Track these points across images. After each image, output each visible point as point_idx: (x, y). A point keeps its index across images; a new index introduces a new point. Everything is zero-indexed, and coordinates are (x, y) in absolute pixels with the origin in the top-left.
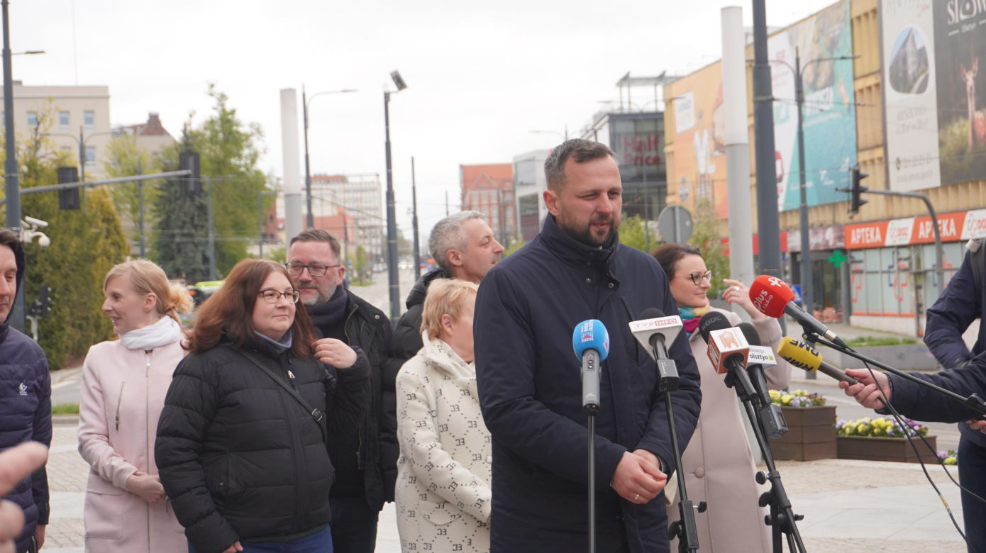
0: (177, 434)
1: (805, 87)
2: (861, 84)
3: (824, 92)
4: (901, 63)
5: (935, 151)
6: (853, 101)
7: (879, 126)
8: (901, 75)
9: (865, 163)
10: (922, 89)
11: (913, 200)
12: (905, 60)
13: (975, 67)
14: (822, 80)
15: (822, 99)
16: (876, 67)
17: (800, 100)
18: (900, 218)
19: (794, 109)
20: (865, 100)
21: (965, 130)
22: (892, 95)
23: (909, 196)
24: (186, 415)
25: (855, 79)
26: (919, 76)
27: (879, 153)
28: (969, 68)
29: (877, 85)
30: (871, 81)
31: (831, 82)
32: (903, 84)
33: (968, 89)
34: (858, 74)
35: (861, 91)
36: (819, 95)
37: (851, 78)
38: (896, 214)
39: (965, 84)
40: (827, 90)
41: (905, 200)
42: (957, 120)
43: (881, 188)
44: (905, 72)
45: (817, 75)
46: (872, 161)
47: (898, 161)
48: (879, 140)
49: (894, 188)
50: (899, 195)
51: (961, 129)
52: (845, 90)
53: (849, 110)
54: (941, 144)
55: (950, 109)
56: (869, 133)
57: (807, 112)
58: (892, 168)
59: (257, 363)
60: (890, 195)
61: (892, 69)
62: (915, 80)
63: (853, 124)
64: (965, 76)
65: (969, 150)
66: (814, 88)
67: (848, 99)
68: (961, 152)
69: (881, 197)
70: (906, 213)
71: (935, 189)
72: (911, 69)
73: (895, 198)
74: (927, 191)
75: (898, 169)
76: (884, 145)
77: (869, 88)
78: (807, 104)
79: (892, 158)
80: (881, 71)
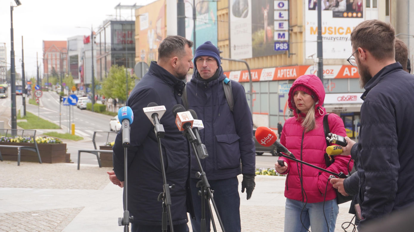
1: (197, 13)
2: (220, 13)
3: (204, 15)
4: (237, 5)
5: (250, 42)
6: (216, 19)
7: (227, 32)
8: (237, 9)
9: (221, 47)
10: (246, 16)
11: (241, 63)
12: (239, 3)
13: (268, 8)
14: (204, 10)
15: (203, 18)
16: (227, 6)
17: (194, 18)
18: (235, 71)
19: (192, 21)
20: (222, 19)
21: (263, 34)
22: (233, 18)
23: (239, 61)
25: (218, 10)
26: (244, 10)
27: (227, 42)
28: (265, 8)
29: (227, 14)
30: (224, 12)
31: (207, 11)
32: (238, 14)
33: (265, 17)
34: (219, 8)
35: (220, 16)
36: (202, 16)
37: (216, 10)
38: (233, 69)
39: (263, 15)
40: (206, 14)
41: (237, 63)
42: (260, 30)
43: (227, 57)
44: (239, 9)
45: (202, 8)
46: (224, 46)
47: (235, 46)
48: (227, 37)
49: (233, 58)
50: (235, 61)
51: (261, 34)
52: (213, 15)
53: (215, 23)
54: (253, 40)
55: (257, 26)
56: (223, 34)
57: (197, 23)
58: (232, 49)
60: (231, 61)
61: (233, 7)
62: (243, 12)
63: (216, 30)
64: (263, 11)
65: (264, 43)
66: (200, 13)
67: (215, 18)
68: (261, 44)
69: (227, 61)
70: (237, 69)
71: (250, 59)
72: (241, 7)
73: (233, 62)
74: (246, 59)
75: (235, 49)
76: (229, 39)
77: (224, 15)
78: (197, 19)
79: (232, 45)
80: (228, 8)
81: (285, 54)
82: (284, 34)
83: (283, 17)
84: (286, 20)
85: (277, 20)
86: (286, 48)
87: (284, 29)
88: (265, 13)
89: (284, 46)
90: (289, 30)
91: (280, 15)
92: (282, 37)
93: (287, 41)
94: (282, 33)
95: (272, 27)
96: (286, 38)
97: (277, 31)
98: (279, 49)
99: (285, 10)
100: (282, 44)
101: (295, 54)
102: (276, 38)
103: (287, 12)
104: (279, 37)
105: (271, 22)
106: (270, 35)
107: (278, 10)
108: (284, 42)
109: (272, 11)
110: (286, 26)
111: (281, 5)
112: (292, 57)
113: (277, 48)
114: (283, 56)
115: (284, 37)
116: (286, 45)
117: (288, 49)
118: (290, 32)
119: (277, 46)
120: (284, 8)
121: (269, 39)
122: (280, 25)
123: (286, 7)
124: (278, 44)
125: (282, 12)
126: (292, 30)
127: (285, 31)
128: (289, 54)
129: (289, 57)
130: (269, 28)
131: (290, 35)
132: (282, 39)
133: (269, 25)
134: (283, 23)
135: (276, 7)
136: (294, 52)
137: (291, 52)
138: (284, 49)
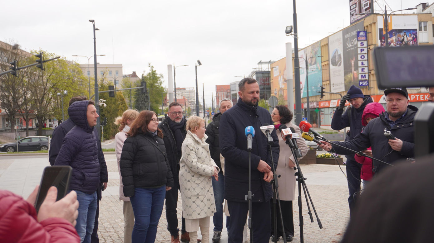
0: (127, 159)
1: (309, 64)
2: (323, 64)
3: (314, 66)
4: (334, 58)
5: (343, 82)
6: (321, 68)
7: (328, 75)
8: (334, 61)
9: (324, 85)
10: (340, 65)
11: (337, 95)
12: (335, 57)
13: (354, 59)
14: (313, 63)
15: (313, 68)
16: (327, 59)
17: (307, 68)
18: (334, 100)
19: (305, 70)
20: (324, 68)
21: (351, 76)
22: (332, 67)
23: (336, 94)
24: (130, 154)
25: (322, 62)
26: (339, 62)
27: (328, 82)
28: (352, 60)
29: (328, 64)
30: (326, 63)
31: (315, 63)
32: (335, 64)
33: (352, 65)
34: (323, 61)
35: (323, 65)
36: (312, 67)
37: (321, 62)
38: (333, 98)
39: (351, 64)
40: (314, 65)
41: (335, 95)
42: (349, 73)
43: (329, 91)
44: (335, 61)
45: (312, 61)
46: (326, 84)
47: (333, 84)
48: (328, 79)
49: (332, 91)
50: (333, 93)
51: (350, 76)
52: (319, 65)
53: (320, 70)
54: (345, 80)
55: (347, 71)
56: (326, 77)
57: (309, 71)
58: (332, 86)
59: (148, 139)
60: (331, 94)
61: (332, 60)
62: (338, 63)
63: (321, 74)
64: (351, 62)
65: (352, 81)
66: (311, 65)
67: (320, 68)
68: (350, 82)
69: (329, 94)
70: (335, 99)
71: (343, 92)
72: (337, 60)
73: (332, 94)
74: (341, 92)
75: (333, 86)
76: (330, 80)
77: (326, 65)
78: (309, 69)
79: (332, 84)
80: (329, 60)
81: (366, 88)
82: (365, 76)
83: (364, 65)
84: (366, 67)
85: (360, 67)
86: (367, 84)
87: (365, 72)
88: (353, 62)
89: (365, 83)
90: (368, 73)
91: (362, 64)
92: (364, 77)
93: (368, 80)
94: (363, 75)
95: (357, 71)
96: (367, 78)
97: (361, 73)
98: (362, 84)
99: (366, 60)
100: (364, 82)
101: (373, 88)
102: (360, 78)
103: (367, 61)
104: (362, 78)
105: (357, 68)
106: (356, 77)
107: (361, 60)
108: (365, 81)
109: (357, 61)
110: (366, 70)
111: (363, 57)
112: (371, 90)
113: (361, 84)
114: (365, 89)
115: (365, 78)
116: (366, 82)
117: (368, 85)
118: (369, 74)
119: (361, 83)
120: (364, 59)
121: (356, 79)
122: (363, 70)
123: (366, 58)
124: (362, 82)
125: (363, 62)
126: (370, 73)
127: (366, 73)
128: (369, 88)
129: (369, 90)
130: (355, 72)
131: (369, 76)
132: (364, 79)
133: (355, 70)
134: (364, 69)
135: (359, 58)
136: (372, 87)
137: (370, 87)
138: (365, 85)
